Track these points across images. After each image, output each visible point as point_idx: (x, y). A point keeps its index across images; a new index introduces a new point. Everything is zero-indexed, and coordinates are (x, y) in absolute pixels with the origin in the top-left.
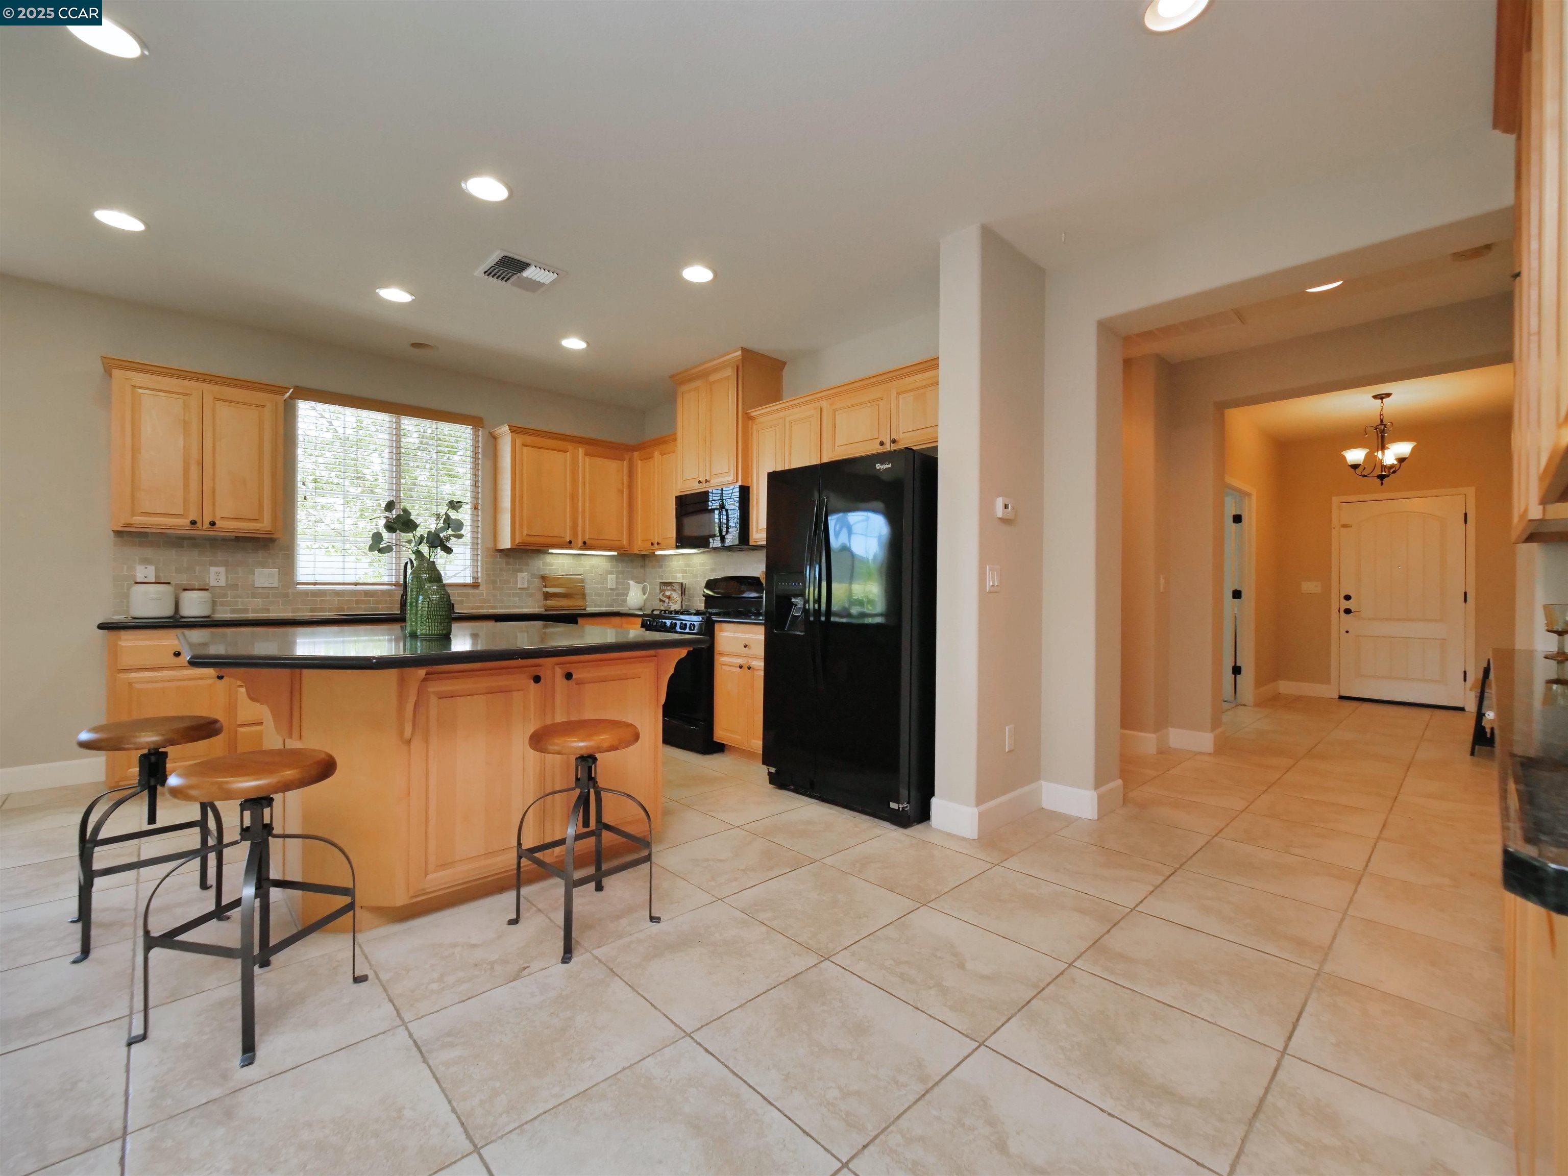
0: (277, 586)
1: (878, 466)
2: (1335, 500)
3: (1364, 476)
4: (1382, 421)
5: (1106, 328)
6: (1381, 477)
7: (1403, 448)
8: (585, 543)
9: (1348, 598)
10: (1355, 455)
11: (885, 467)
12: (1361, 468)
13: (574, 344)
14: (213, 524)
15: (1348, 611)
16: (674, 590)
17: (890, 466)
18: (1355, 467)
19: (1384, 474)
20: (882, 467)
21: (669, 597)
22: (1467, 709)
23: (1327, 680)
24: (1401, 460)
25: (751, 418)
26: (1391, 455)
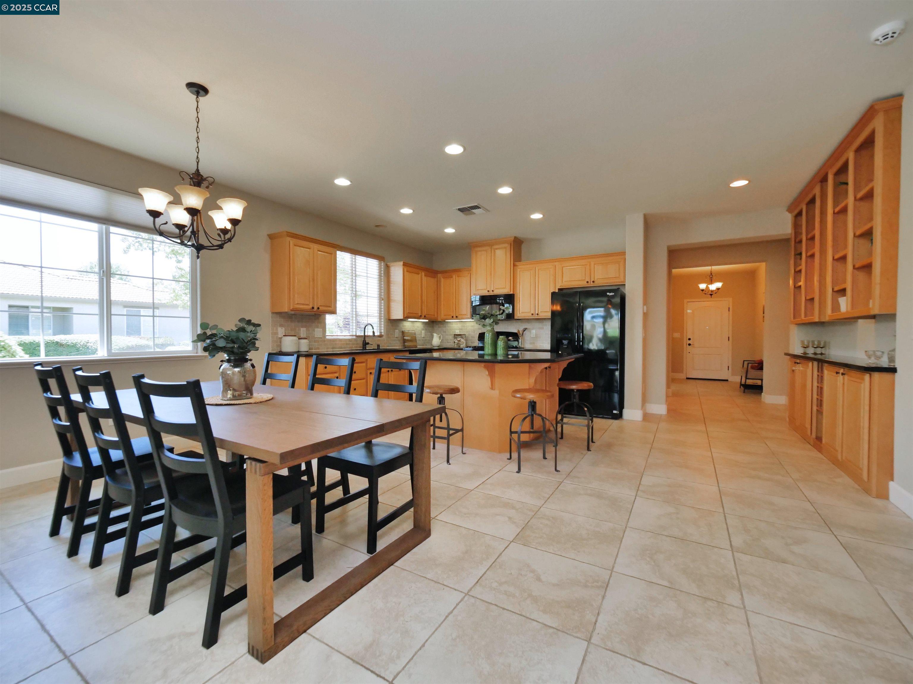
0: (321, 337)
1: (608, 294)
2: (686, 301)
3: (706, 294)
4: (711, 274)
5: (668, 247)
6: (711, 295)
7: (719, 285)
8: (425, 316)
9: (690, 339)
10: (703, 286)
11: (611, 294)
12: (704, 291)
13: (450, 230)
14: (318, 308)
15: (690, 345)
16: (462, 338)
17: (613, 294)
18: (703, 290)
19: (712, 294)
20: (610, 294)
21: (459, 341)
22: (729, 380)
23: (682, 372)
24: (718, 289)
25: (517, 266)
26: (713, 287)
